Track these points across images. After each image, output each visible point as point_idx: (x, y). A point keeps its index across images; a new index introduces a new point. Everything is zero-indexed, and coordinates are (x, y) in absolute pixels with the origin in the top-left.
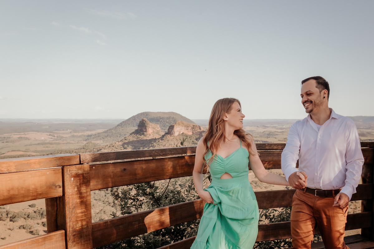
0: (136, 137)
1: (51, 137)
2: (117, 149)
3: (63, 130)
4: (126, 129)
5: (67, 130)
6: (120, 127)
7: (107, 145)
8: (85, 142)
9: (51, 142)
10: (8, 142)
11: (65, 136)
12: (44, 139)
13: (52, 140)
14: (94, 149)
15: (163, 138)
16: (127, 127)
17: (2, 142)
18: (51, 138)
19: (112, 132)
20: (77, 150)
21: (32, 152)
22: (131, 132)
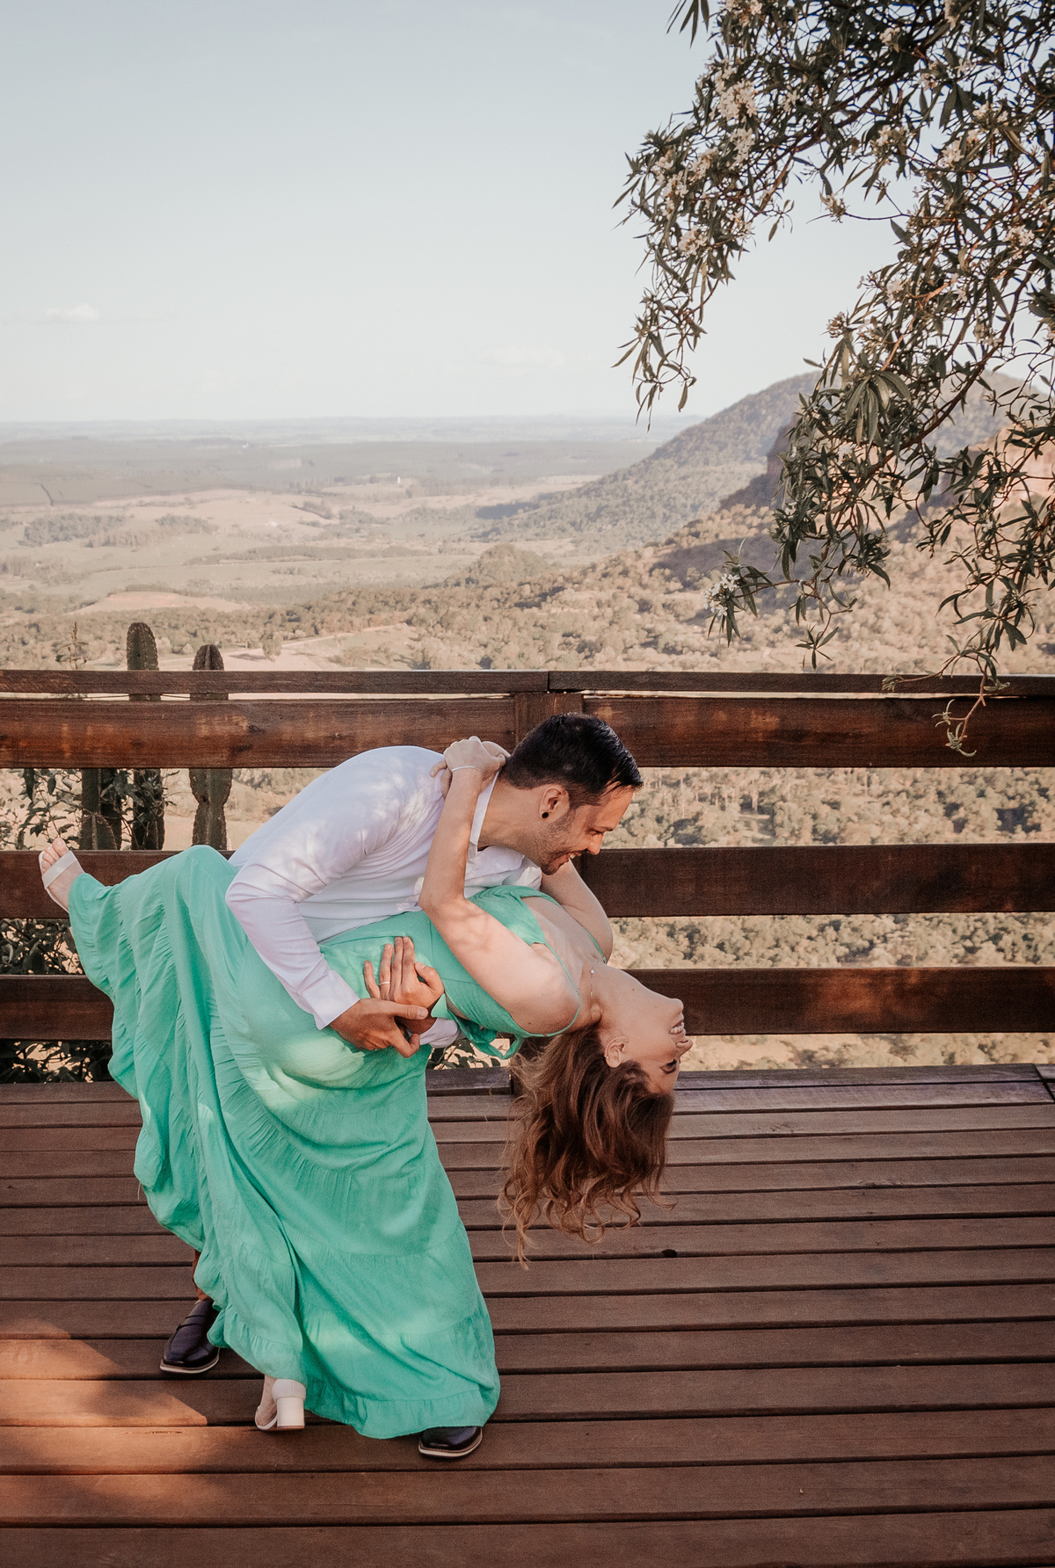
0: (756, 521)
1: (312, 517)
2: (648, 591)
3: (372, 481)
4: (704, 474)
5: (392, 480)
6: (669, 462)
7: (594, 567)
8: (480, 548)
9: (312, 544)
10: (114, 544)
11: (378, 511)
12: (280, 527)
13: (315, 532)
14: (521, 584)
15: (914, 530)
16: (707, 463)
17: (86, 541)
18: (314, 524)
19: (626, 489)
20: (434, 591)
21: (220, 595)
22: (726, 493)
